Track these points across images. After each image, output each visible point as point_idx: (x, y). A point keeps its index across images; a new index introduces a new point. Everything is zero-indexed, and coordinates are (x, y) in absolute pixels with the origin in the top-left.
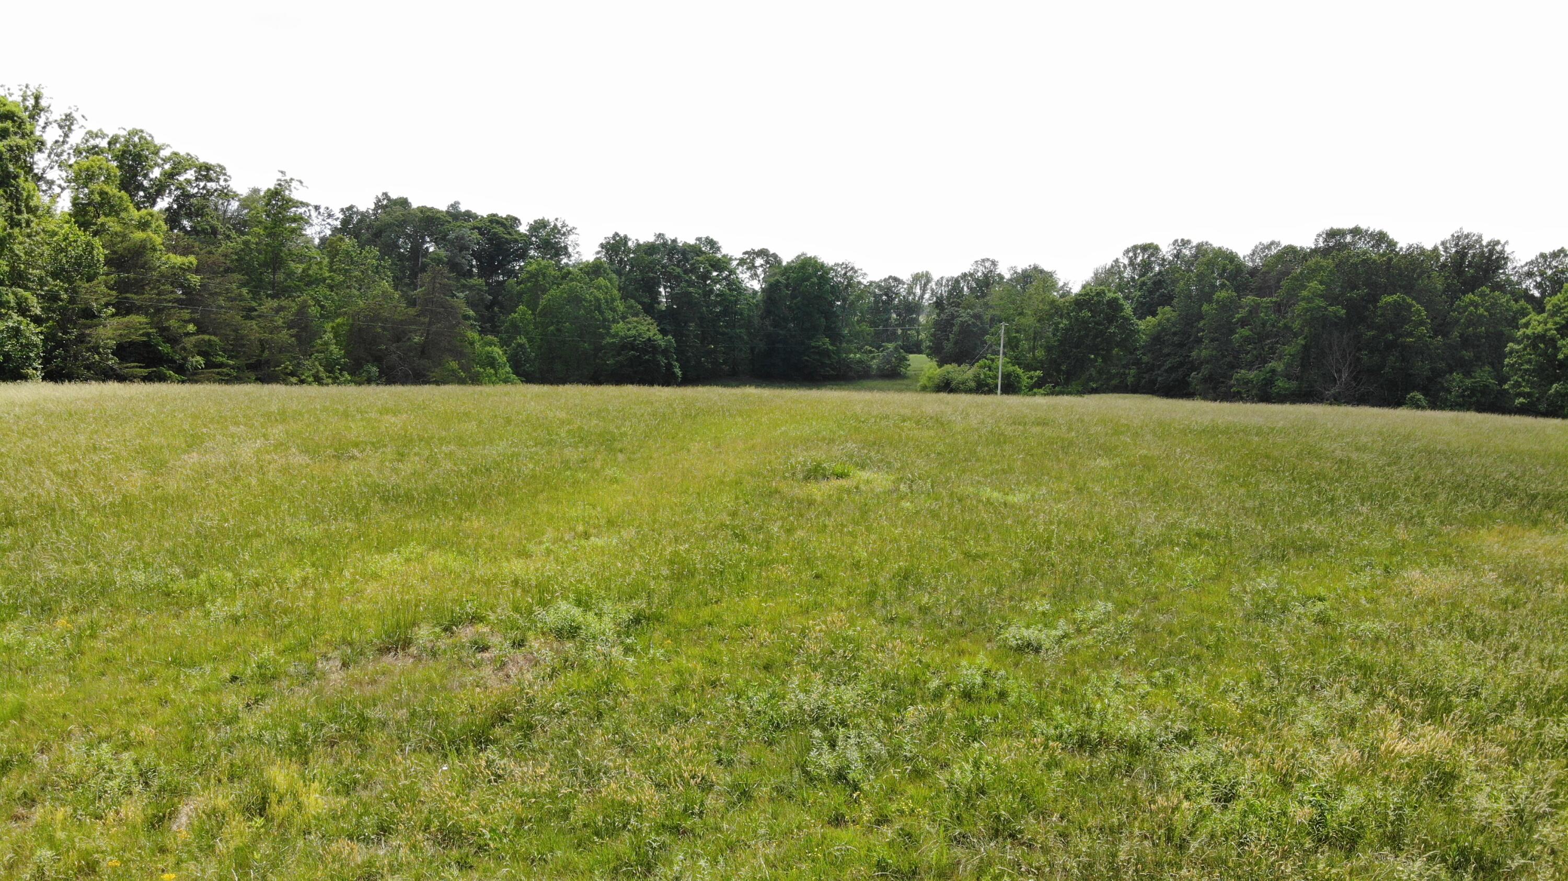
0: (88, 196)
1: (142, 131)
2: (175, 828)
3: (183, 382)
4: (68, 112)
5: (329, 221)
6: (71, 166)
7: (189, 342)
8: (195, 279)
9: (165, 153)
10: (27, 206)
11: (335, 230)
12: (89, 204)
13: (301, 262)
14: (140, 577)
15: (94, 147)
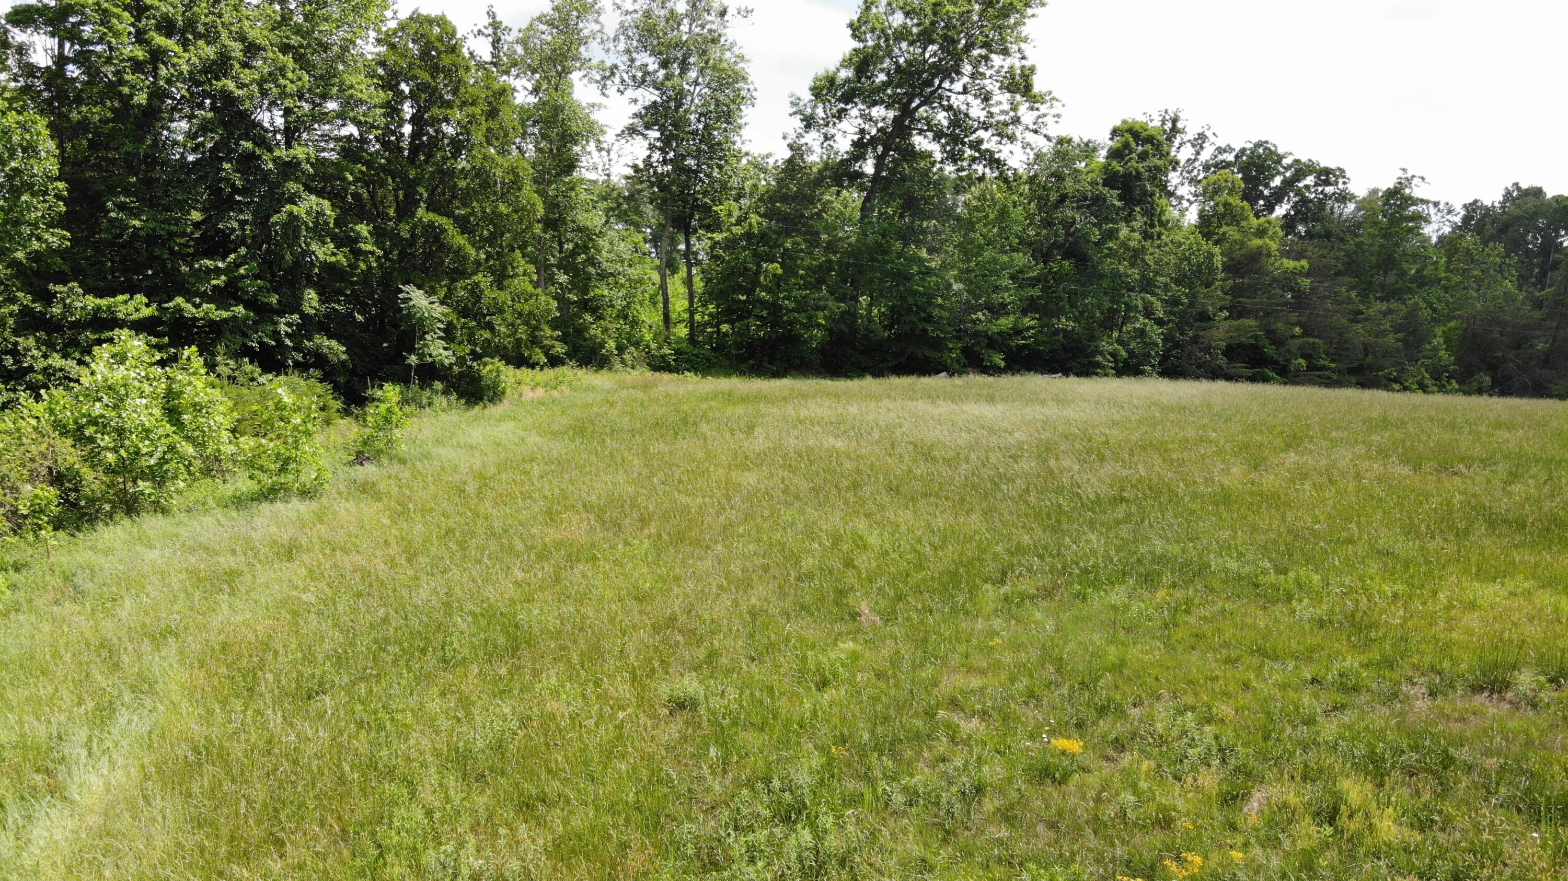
0: (1213, 208)
1: (1267, 142)
2: (1245, 809)
3: (1285, 384)
4: (1201, 131)
5: (1449, 217)
6: (1200, 181)
7: (1294, 344)
8: (1306, 283)
9: (1287, 161)
10: (1160, 221)
11: (1456, 228)
12: (1213, 216)
13: (1415, 262)
14: (1233, 565)
15: (1222, 162)
